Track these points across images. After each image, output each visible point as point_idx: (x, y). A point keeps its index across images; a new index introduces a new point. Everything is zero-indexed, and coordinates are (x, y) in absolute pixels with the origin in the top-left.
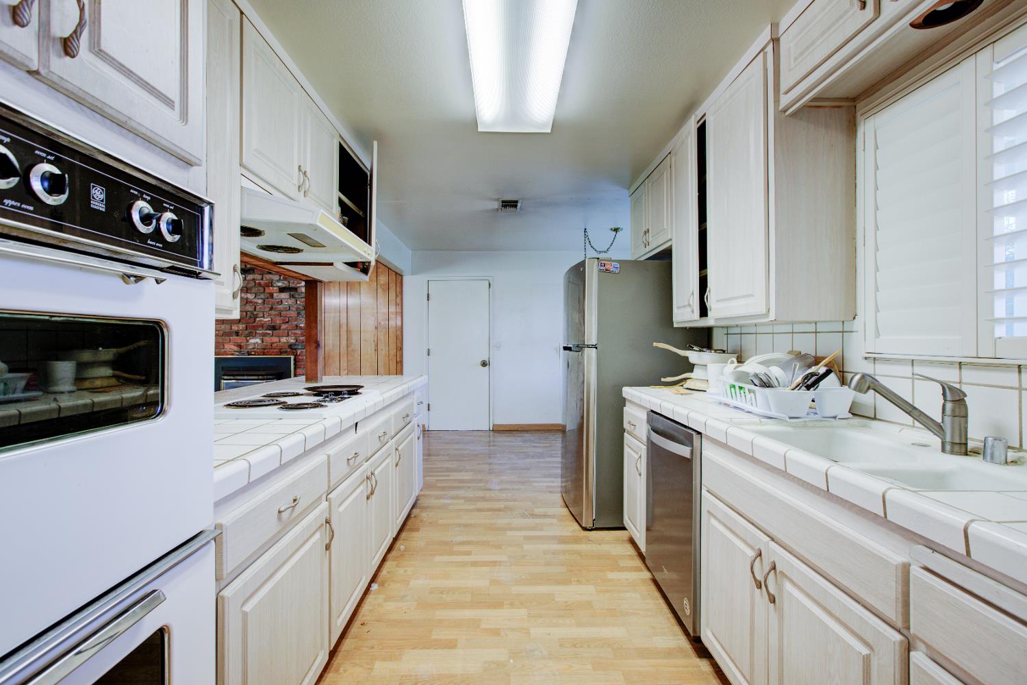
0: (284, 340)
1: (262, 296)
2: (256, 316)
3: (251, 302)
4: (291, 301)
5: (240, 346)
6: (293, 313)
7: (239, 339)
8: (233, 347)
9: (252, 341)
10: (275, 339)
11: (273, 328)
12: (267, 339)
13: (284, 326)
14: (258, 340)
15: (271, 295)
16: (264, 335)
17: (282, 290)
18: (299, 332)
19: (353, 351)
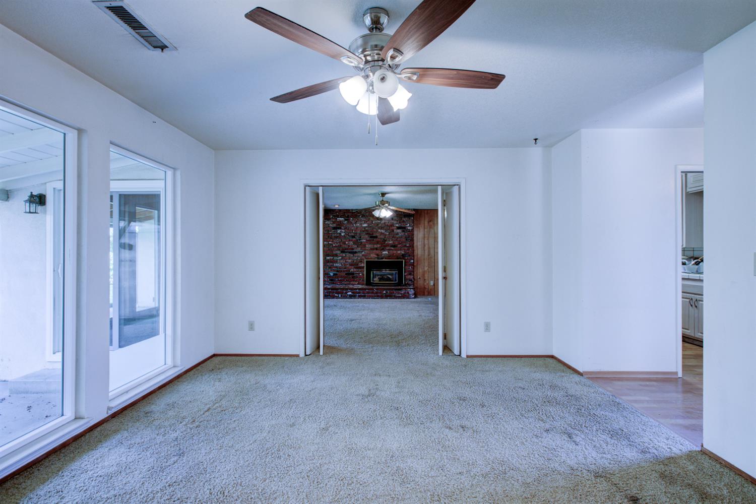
0: (399, 252)
1: (389, 231)
2: (386, 241)
3: (383, 234)
4: (403, 233)
5: (378, 255)
6: (404, 240)
7: (377, 252)
8: (375, 255)
9: (384, 253)
10: (395, 252)
11: (394, 246)
12: (391, 251)
13: (399, 246)
14: (387, 252)
15: (393, 231)
16: (389, 250)
17: (398, 228)
18: (406, 248)
19: (431, 258)
